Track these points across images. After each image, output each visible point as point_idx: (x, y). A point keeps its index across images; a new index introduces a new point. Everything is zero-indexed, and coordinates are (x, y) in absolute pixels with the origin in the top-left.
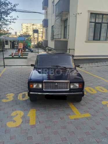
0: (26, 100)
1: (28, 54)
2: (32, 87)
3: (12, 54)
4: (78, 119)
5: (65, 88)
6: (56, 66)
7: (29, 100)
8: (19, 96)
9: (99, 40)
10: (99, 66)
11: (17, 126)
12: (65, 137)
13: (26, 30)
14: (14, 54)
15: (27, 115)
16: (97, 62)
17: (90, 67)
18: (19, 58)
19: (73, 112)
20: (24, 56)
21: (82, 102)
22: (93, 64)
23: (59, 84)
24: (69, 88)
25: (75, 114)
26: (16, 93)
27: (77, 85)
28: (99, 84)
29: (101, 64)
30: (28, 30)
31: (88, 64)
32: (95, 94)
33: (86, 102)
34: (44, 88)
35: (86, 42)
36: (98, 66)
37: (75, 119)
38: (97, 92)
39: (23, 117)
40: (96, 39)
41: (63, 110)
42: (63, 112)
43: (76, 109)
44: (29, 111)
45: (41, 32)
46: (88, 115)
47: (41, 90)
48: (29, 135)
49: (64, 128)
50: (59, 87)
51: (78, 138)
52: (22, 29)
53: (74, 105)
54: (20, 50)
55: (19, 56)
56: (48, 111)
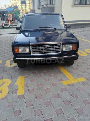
0: (14, 67)
1: (17, 24)
2: (17, 51)
3: (3, 24)
4: (72, 85)
5: (57, 51)
6: (45, 27)
7: (18, 67)
8: (6, 63)
9: (86, 4)
10: (85, 31)
11: (2, 98)
12: (60, 109)
13: (15, 2)
14: (4, 25)
15: (15, 83)
16: (83, 27)
17: (76, 32)
18: (9, 28)
19: (66, 77)
20: (13, 26)
21: (74, 66)
22: (79, 29)
23: (49, 47)
24: (61, 50)
25: (69, 79)
26: (3, 60)
27: (71, 46)
28: (88, 47)
29: (86, 29)
30: (16, 2)
31: (74, 29)
32: (86, 56)
33: (78, 65)
34: (32, 52)
35: (73, 6)
36: (83, 31)
37: (69, 85)
38: (87, 54)
39: (10, 86)
40: (82, 3)
41: (55, 75)
42: (55, 77)
43: (69, 74)
44: (17, 78)
45: (28, 3)
46: (83, 79)
47: (28, 55)
48: (16, 109)
49: (58, 96)
50: (49, 50)
51: (76, 109)
52: (11, 2)
53: (65, 69)
54: (10, 20)
55: (9, 26)
56: (39, 77)
